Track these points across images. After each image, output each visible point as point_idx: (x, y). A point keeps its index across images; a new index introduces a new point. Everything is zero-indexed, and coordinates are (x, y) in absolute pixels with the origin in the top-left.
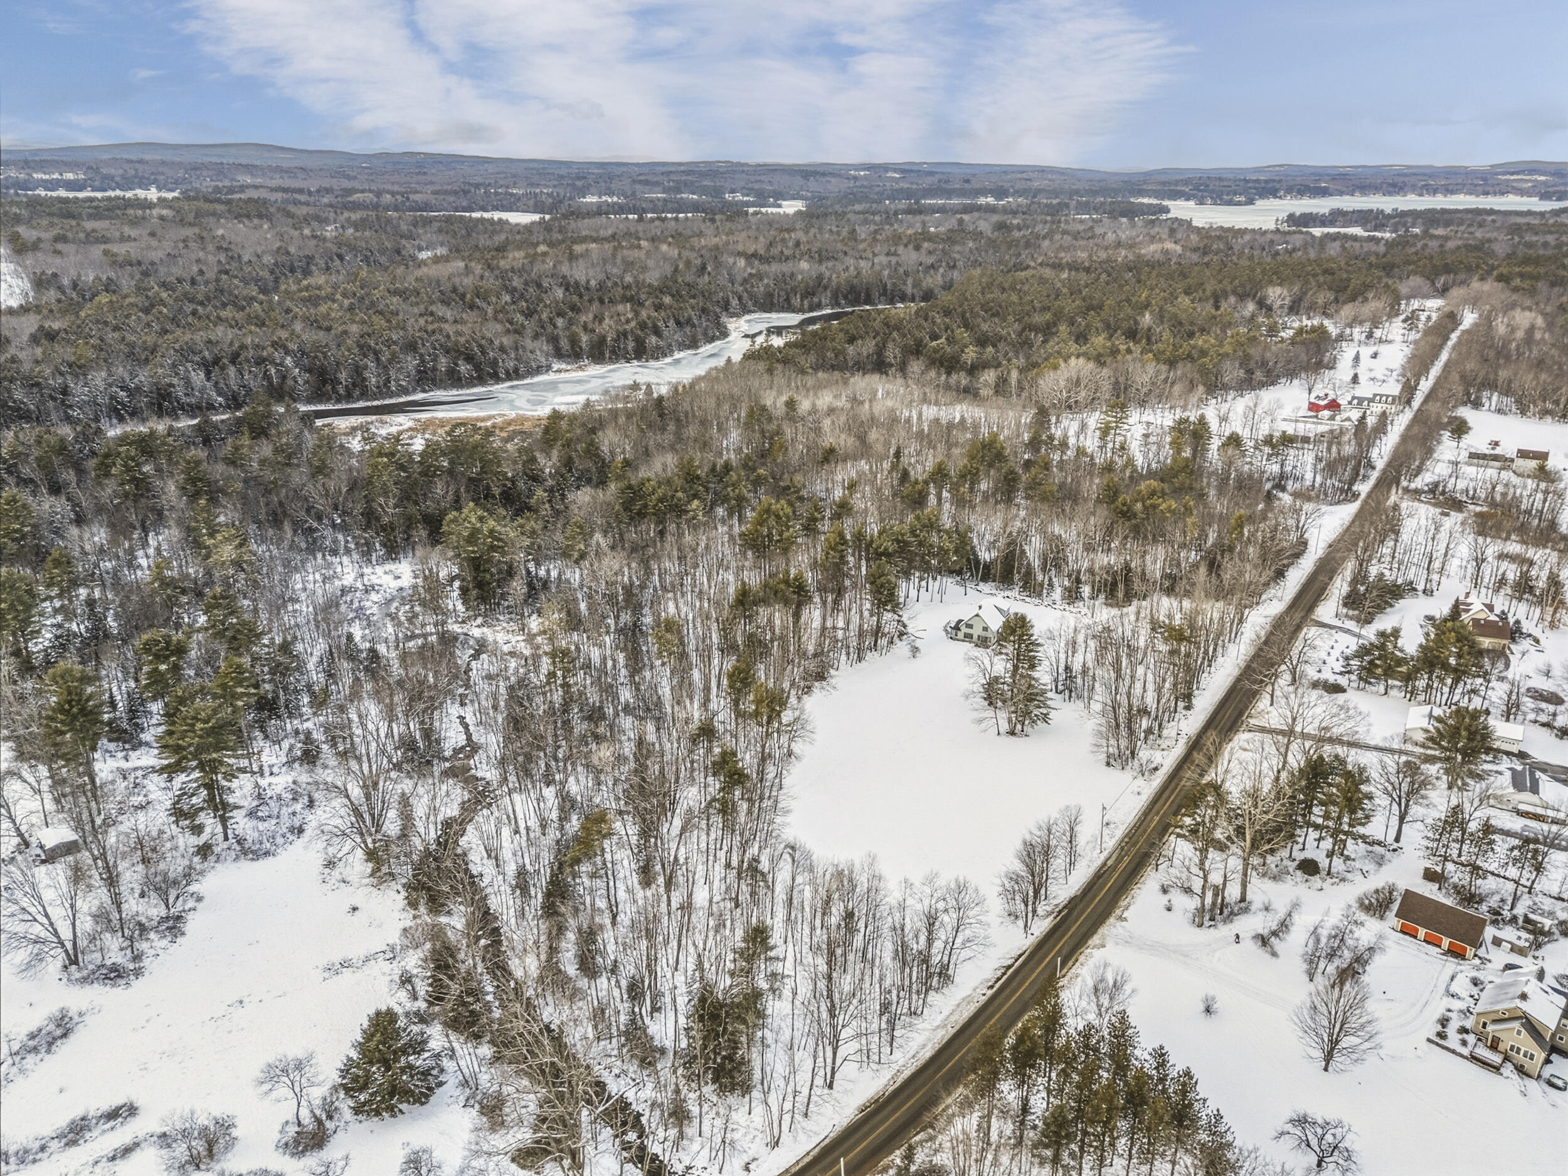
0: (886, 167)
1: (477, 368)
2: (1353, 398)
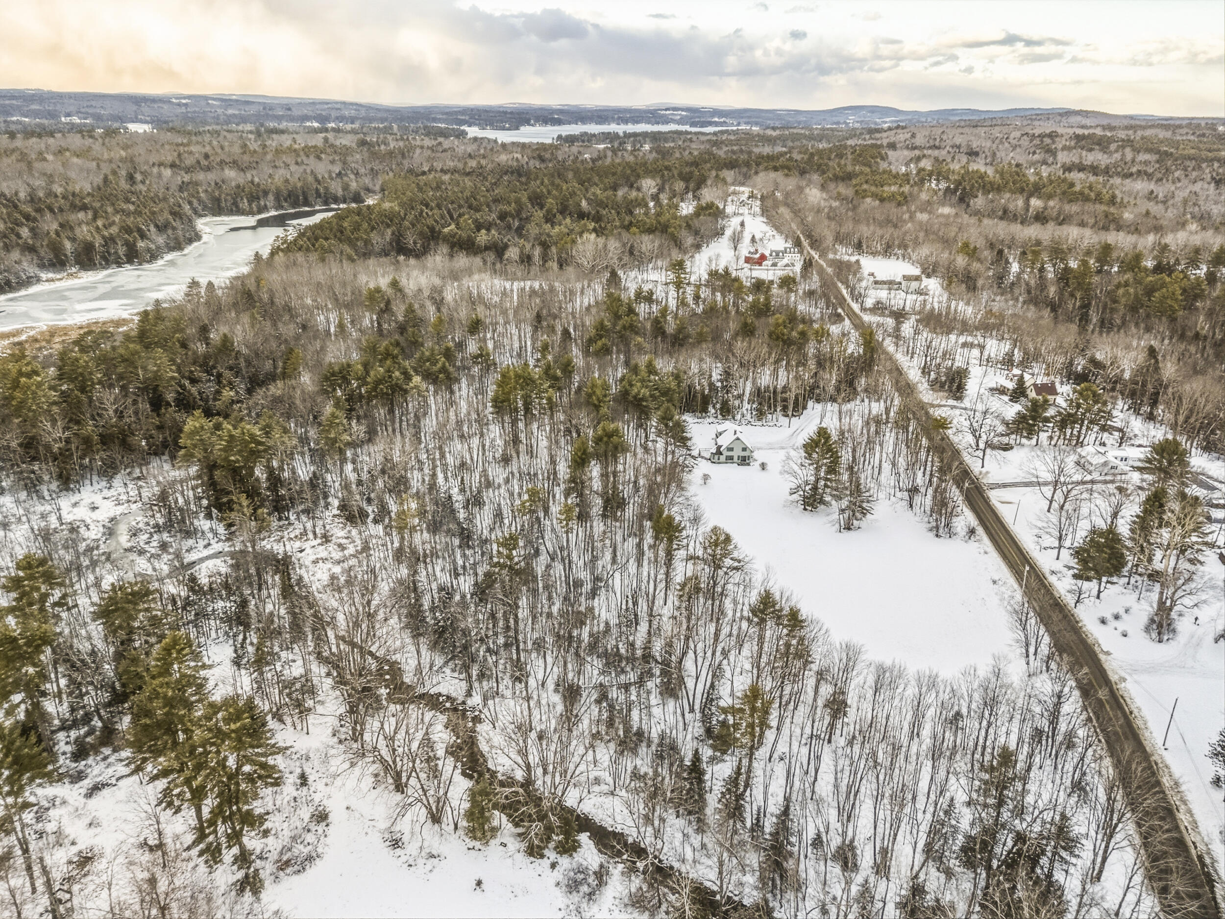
2: (772, 252)
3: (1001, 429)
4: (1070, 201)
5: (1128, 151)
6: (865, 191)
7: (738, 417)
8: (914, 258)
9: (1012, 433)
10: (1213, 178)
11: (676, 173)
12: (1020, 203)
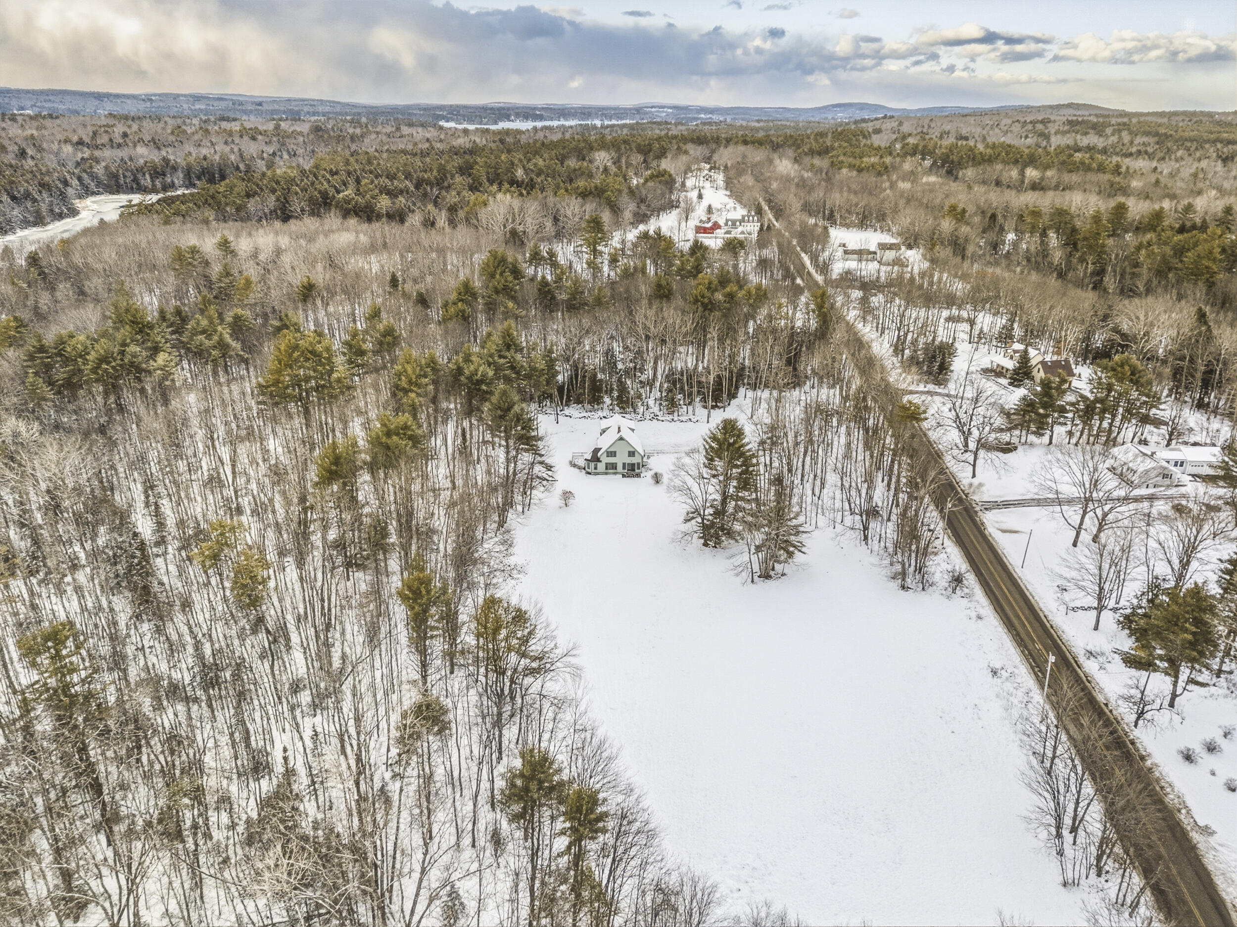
2: (727, 221)
3: (999, 421)
4: (1070, 171)
5: (1125, 134)
6: (842, 162)
7: (641, 409)
8: (894, 229)
9: (1015, 427)
10: (1219, 157)
11: (633, 145)
12: (1014, 173)
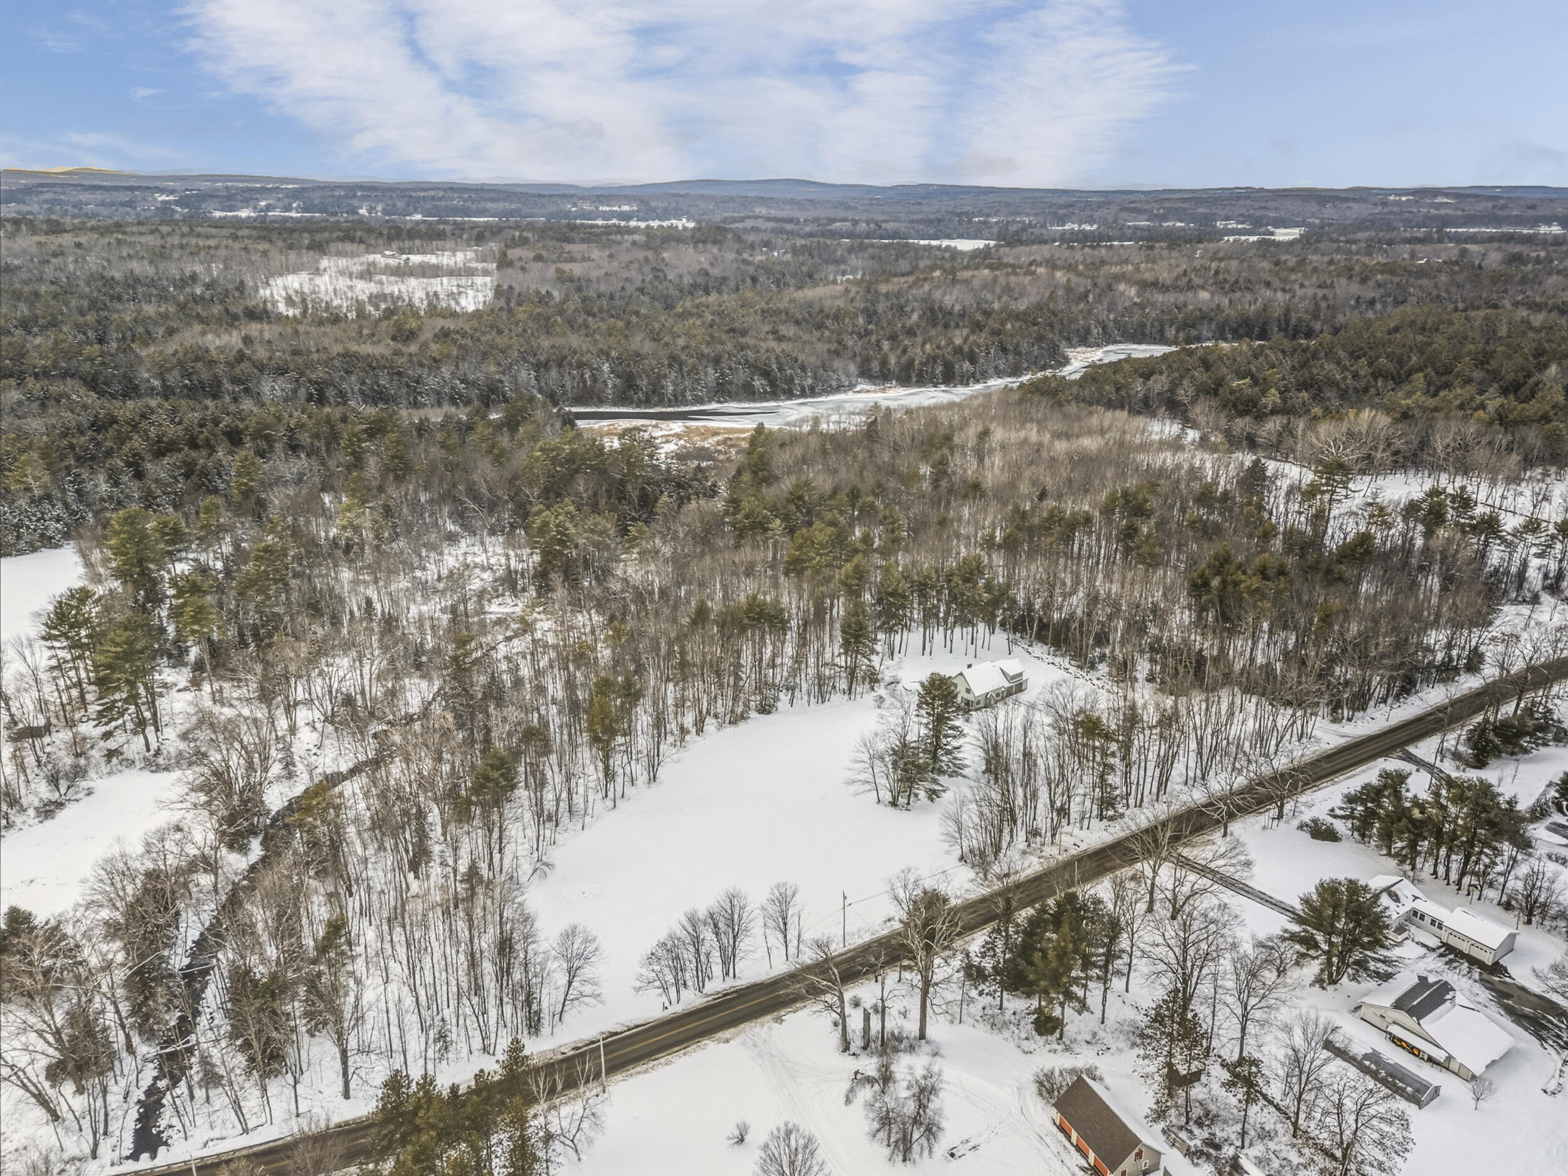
0: (1435, 192)
1: (772, 384)
